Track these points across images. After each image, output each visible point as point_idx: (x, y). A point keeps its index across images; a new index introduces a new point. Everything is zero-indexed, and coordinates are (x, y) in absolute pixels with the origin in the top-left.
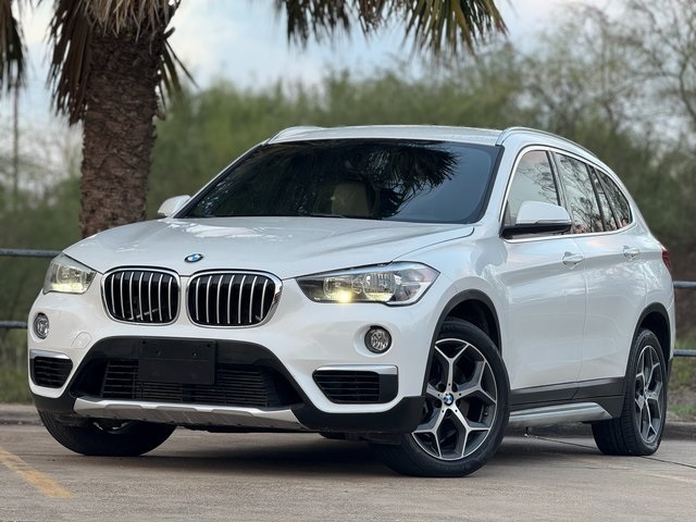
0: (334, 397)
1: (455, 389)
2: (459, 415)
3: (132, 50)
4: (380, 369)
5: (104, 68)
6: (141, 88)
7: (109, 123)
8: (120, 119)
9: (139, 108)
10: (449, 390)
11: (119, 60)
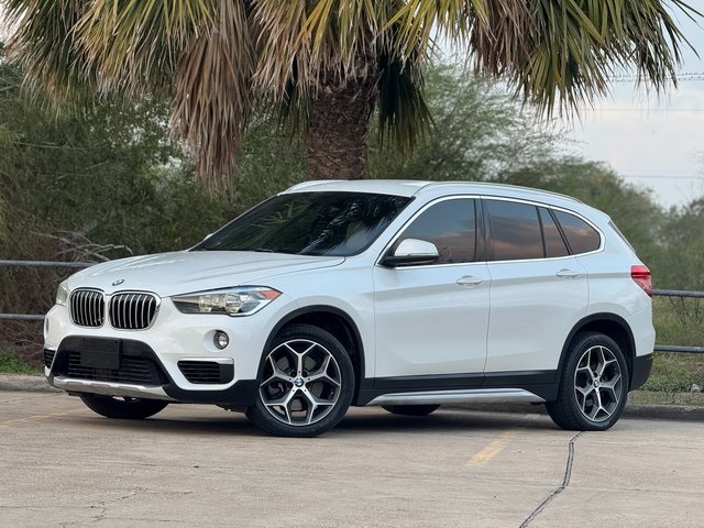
0: (192, 378)
1: (305, 375)
2: (307, 394)
3: (338, 111)
4: (219, 360)
5: (318, 125)
6: (345, 140)
7: (320, 167)
8: (328, 164)
9: (342, 156)
10: (299, 376)
11: (328, 119)
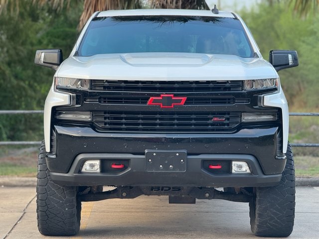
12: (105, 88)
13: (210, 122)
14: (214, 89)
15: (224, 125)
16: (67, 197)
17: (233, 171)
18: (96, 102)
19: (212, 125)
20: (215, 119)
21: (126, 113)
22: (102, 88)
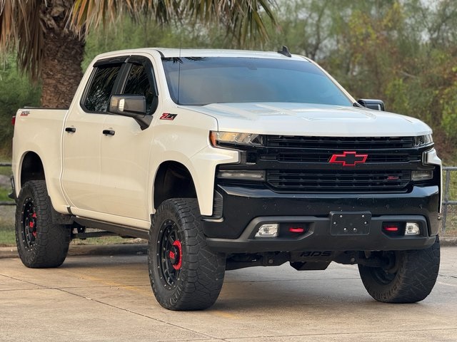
5: (55, 55)
6: (76, 66)
7: (59, 86)
8: (65, 84)
9: (75, 77)
11: (64, 51)
12: (281, 144)
13: (385, 180)
14: (390, 145)
15: (396, 184)
16: (219, 266)
17: (406, 233)
18: (274, 159)
19: (386, 184)
20: (391, 178)
21: (304, 171)
22: (278, 145)
